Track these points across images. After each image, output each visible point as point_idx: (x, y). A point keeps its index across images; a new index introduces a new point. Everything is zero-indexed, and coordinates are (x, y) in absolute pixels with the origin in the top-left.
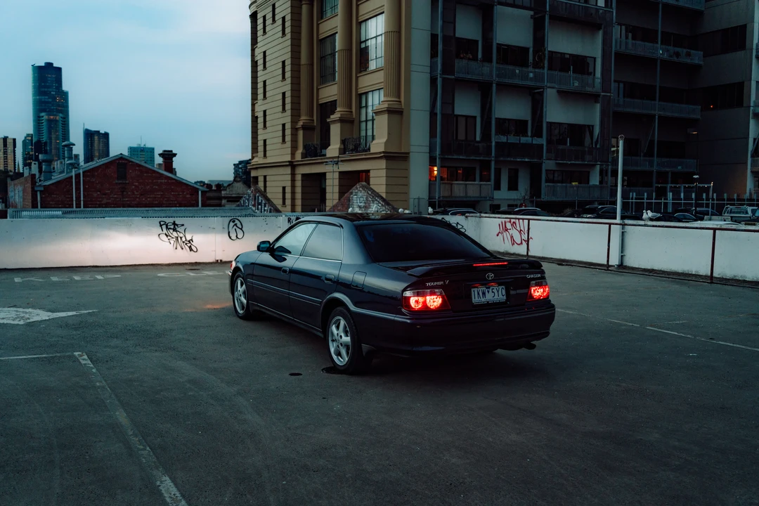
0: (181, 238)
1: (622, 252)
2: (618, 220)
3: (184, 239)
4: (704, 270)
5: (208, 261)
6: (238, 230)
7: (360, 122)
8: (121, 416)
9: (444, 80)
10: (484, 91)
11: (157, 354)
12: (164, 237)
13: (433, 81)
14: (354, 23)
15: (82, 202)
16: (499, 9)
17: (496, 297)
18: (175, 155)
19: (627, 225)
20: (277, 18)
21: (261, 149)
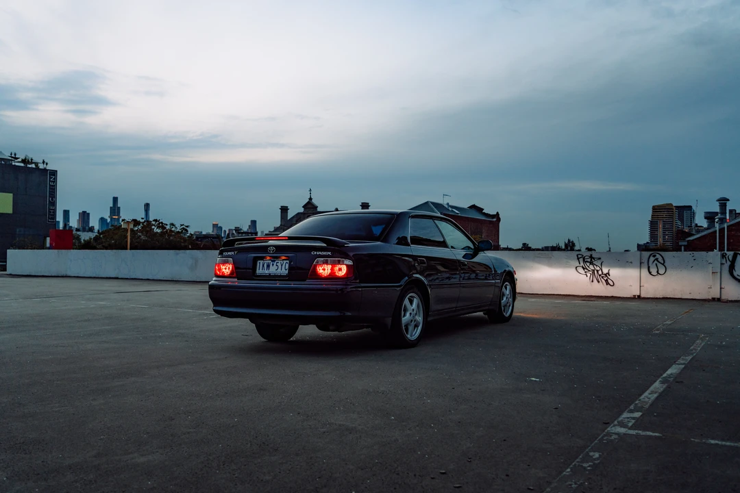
0: (597, 271)
3: (600, 272)
5: (625, 296)
6: (659, 264)
12: (581, 270)
17: (279, 270)
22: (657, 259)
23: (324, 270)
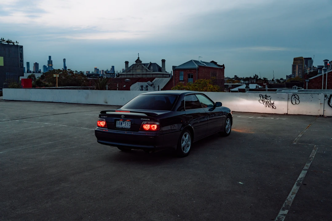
0: (269, 102)
5: (281, 113)
6: (296, 99)
12: (261, 101)
15: (326, 87)
22: (295, 97)
23: (147, 127)
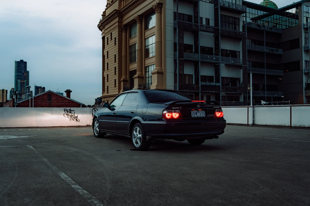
0: (73, 116)
1: (254, 119)
2: (251, 105)
3: (74, 116)
4: (288, 124)
5: (84, 125)
7: (146, 78)
8: (45, 160)
9: (179, 60)
10: (196, 64)
11: (61, 146)
12: (66, 115)
13: (175, 61)
14: (143, 39)
16: (201, 33)
17: (201, 115)
18: (71, 91)
19: (255, 107)
20: (113, 38)
21: (106, 90)
